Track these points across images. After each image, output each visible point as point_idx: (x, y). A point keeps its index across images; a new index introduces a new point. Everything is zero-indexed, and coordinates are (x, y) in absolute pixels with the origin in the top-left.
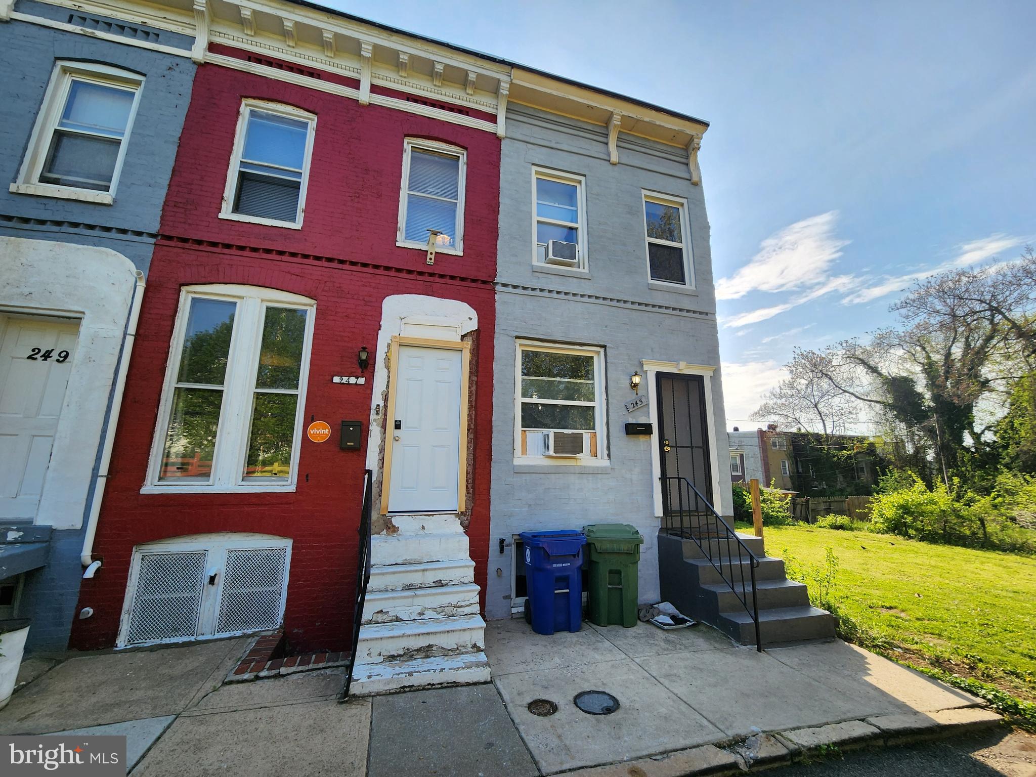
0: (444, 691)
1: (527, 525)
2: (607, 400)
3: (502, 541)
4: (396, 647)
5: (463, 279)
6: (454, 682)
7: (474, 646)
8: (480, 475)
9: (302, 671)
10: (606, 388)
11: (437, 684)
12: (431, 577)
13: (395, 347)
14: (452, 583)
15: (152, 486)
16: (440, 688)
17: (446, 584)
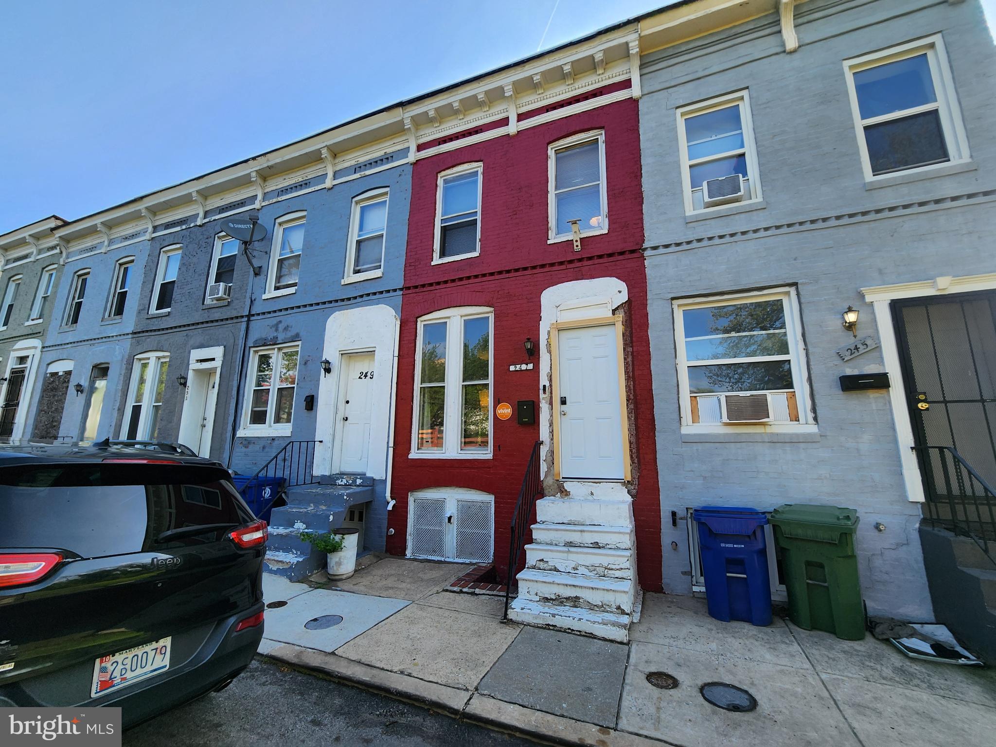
0: (582, 638)
1: (703, 499)
2: (806, 350)
3: (674, 514)
4: (550, 591)
5: (610, 255)
6: (591, 633)
7: (619, 608)
8: (644, 445)
9: (488, 595)
10: (804, 335)
11: (577, 631)
12: (589, 539)
13: (554, 333)
14: (608, 547)
15: (414, 454)
16: (579, 635)
17: (603, 547)
